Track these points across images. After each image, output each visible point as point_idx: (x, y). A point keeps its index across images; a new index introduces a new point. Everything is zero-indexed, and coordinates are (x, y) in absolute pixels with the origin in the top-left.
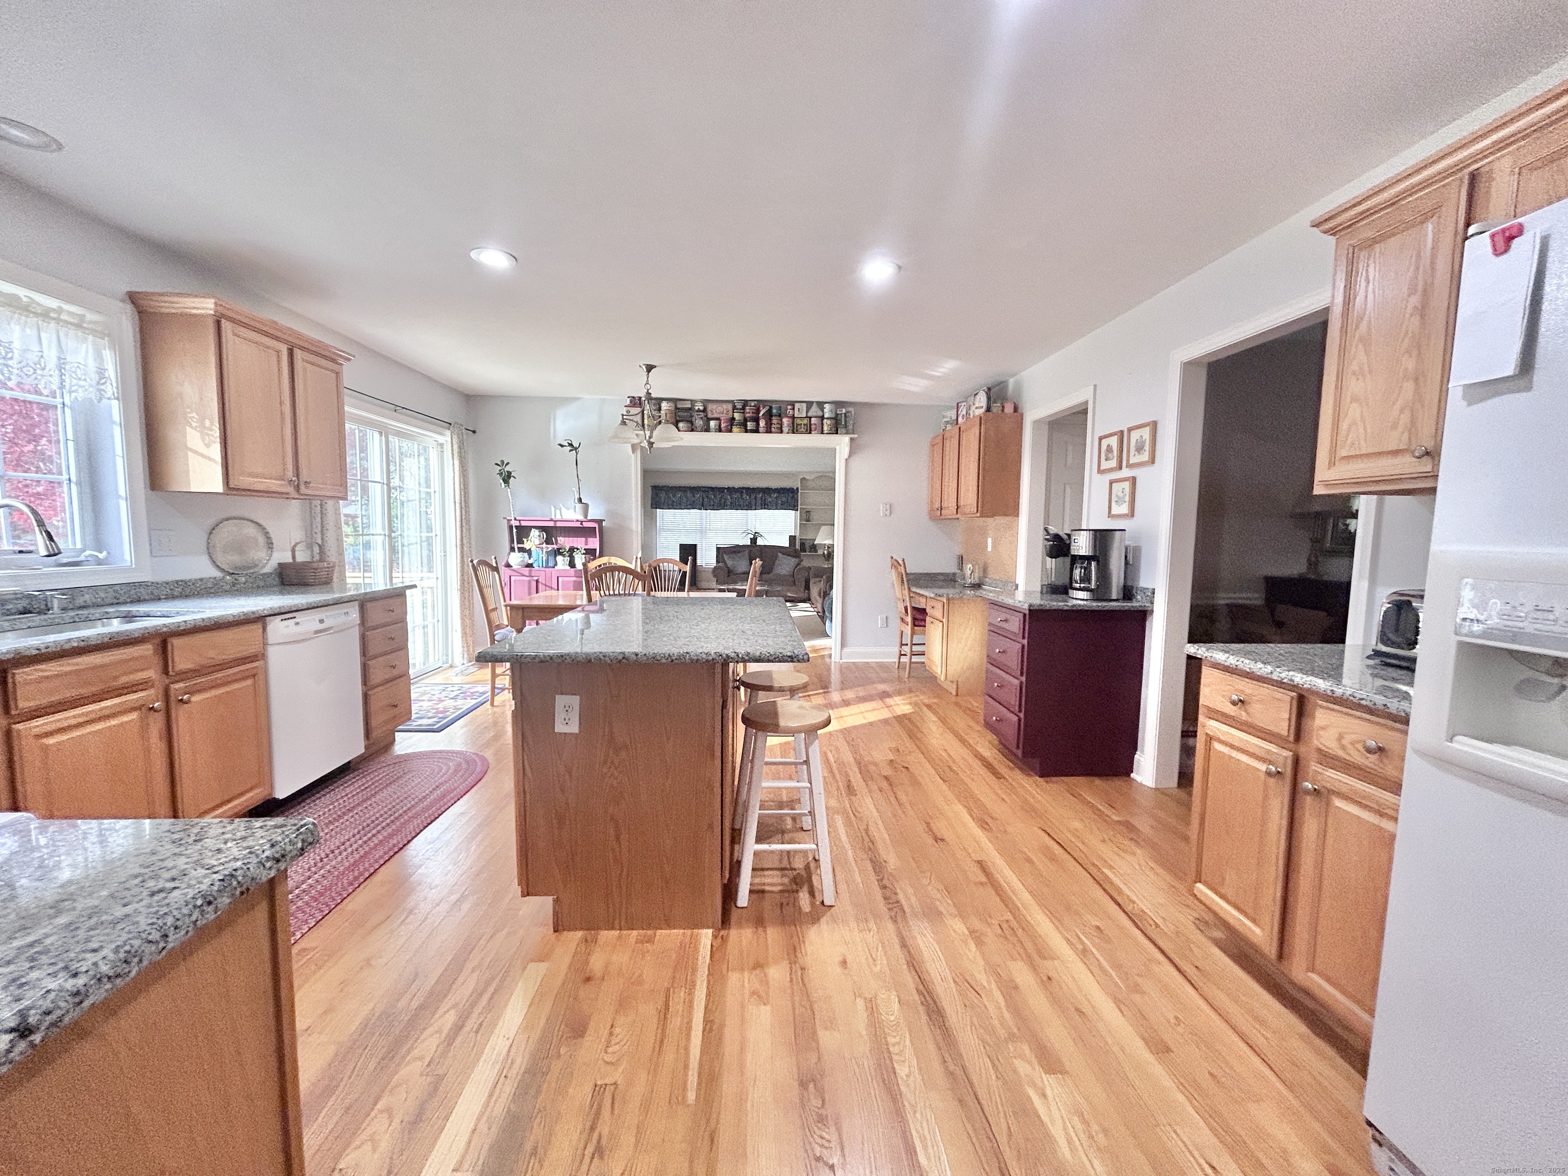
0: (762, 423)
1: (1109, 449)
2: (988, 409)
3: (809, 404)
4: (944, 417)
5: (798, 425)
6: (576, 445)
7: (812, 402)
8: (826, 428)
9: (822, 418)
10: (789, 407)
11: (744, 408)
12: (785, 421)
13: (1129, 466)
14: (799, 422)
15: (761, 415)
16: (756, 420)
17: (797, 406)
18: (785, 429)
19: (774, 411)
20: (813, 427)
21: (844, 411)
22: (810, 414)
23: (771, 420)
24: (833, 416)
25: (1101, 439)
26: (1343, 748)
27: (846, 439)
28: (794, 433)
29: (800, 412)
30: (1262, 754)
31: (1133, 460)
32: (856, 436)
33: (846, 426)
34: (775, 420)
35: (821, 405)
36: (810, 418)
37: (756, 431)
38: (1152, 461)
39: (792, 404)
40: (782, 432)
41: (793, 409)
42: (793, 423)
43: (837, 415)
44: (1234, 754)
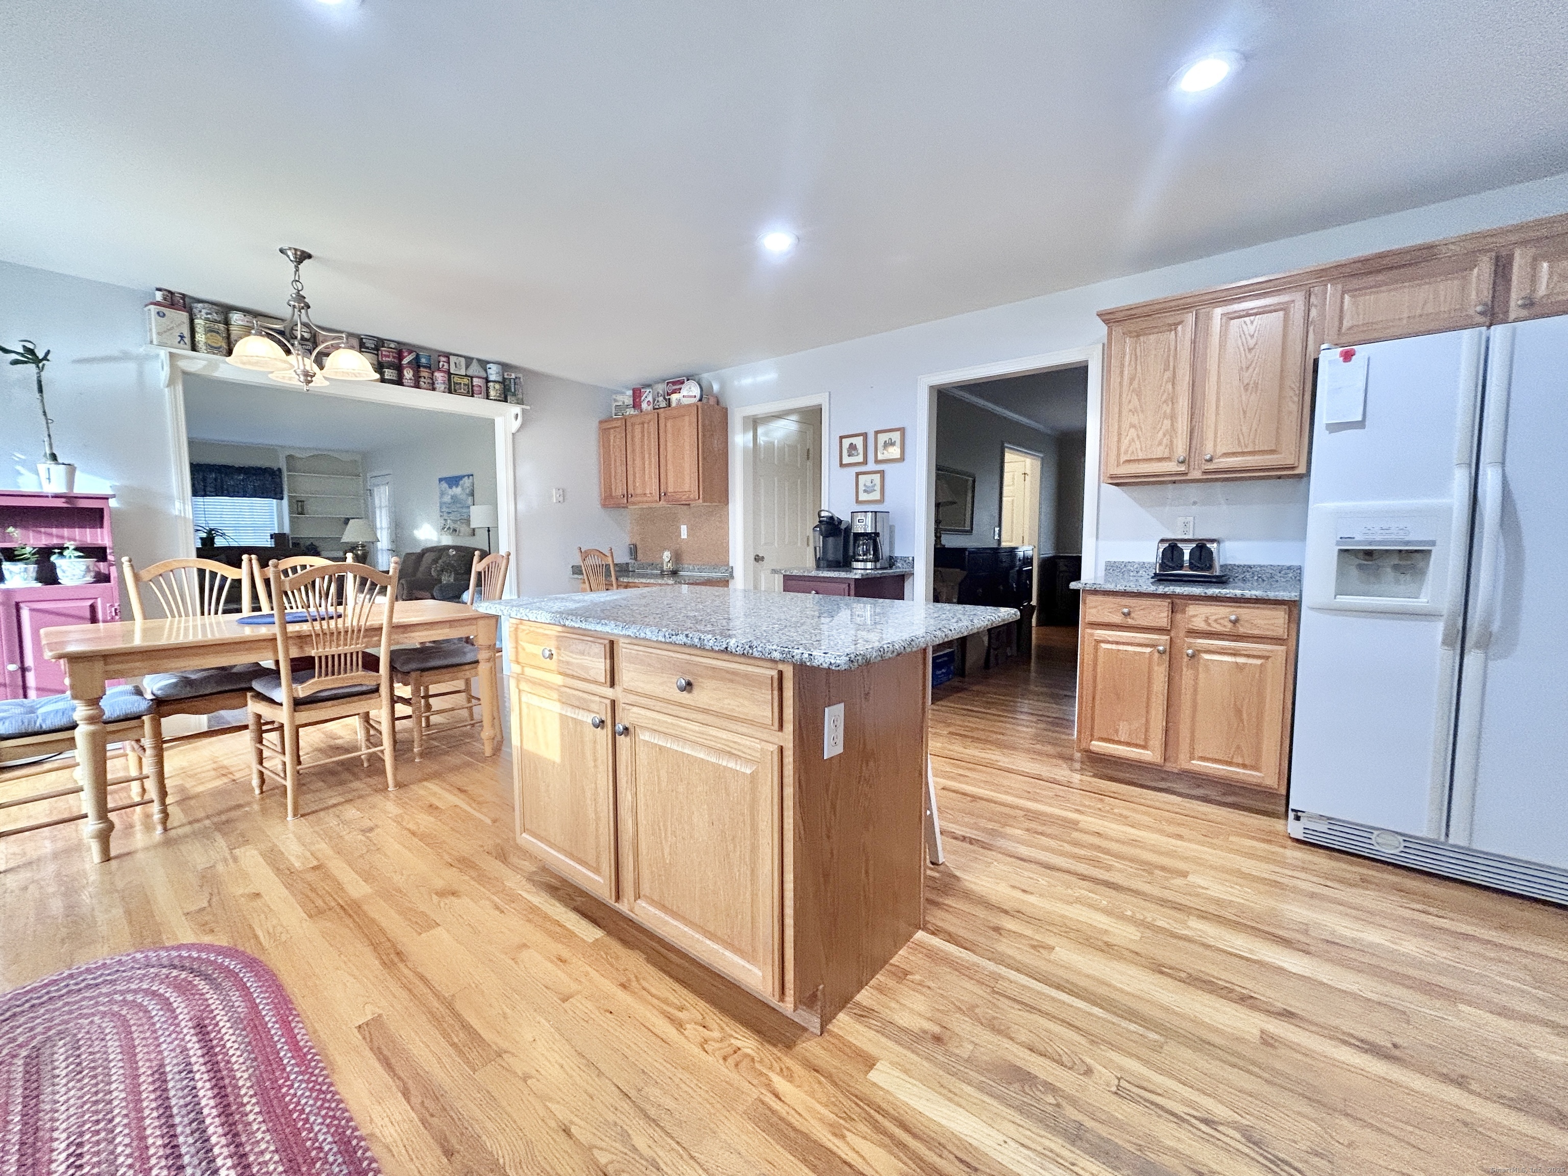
0: (408, 374)
1: (852, 447)
2: (700, 400)
3: (469, 360)
4: (615, 400)
5: (455, 384)
6: (40, 354)
7: (472, 359)
8: (492, 393)
9: (487, 381)
10: (443, 359)
11: (377, 349)
12: (439, 376)
13: (877, 461)
14: (456, 379)
15: (405, 361)
16: (399, 369)
17: (453, 359)
18: (440, 386)
19: (423, 361)
20: (475, 388)
21: (513, 376)
22: (470, 373)
23: (419, 372)
24: (500, 379)
25: (841, 438)
26: (1209, 625)
27: (517, 409)
28: (450, 392)
29: (458, 368)
30: (1147, 642)
31: (880, 457)
32: (528, 408)
33: (514, 394)
34: (424, 373)
35: (483, 364)
36: (472, 378)
37: (399, 382)
38: (902, 459)
39: (447, 356)
40: (434, 389)
41: (449, 363)
42: (449, 380)
43: (504, 379)
44: (1121, 647)
